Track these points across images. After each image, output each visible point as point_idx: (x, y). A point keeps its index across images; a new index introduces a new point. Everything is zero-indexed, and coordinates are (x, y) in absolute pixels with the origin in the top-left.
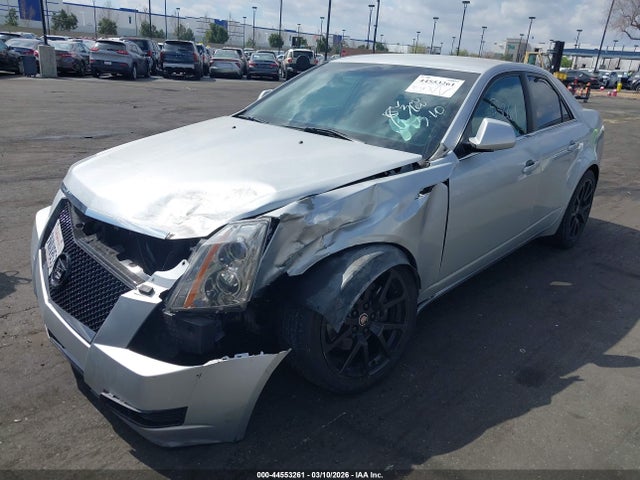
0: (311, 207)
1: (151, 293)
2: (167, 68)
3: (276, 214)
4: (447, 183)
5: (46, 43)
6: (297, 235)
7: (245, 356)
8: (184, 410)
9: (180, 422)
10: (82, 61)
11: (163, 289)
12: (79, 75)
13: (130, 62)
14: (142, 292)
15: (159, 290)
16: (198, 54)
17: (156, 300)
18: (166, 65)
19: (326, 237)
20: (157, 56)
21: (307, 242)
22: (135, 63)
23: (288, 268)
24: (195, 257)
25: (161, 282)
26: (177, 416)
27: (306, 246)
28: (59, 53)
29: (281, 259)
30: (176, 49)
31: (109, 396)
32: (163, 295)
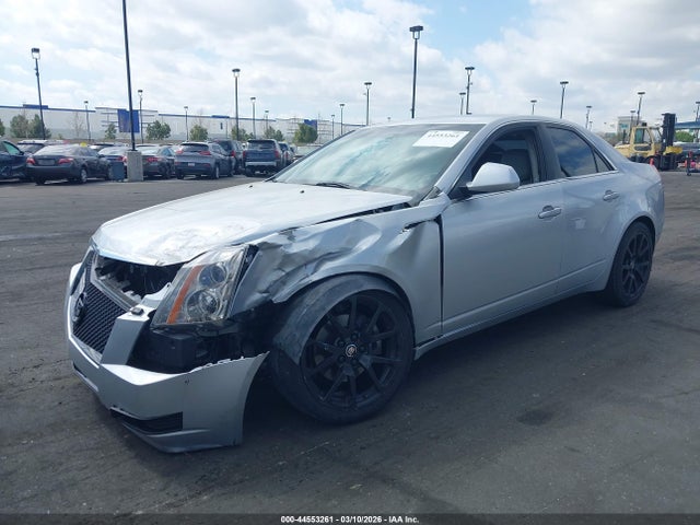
0: (291, 238)
1: (142, 312)
2: (249, 166)
3: (255, 242)
4: (438, 220)
5: (134, 150)
6: (277, 262)
7: (227, 361)
8: (180, 415)
9: (180, 428)
10: (168, 164)
11: (152, 309)
12: (164, 177)
13: (212, 162)
14: (134, 313)
15: (148, 310)
16: (280, 152)
17: (145, 318)
18: (248, 163)
19: (309, 266)
20: (240, 156)
21: (288, 270)
22: (217, 163)
23: (274, 295)
24: (177, 279)
25: (149, 304)
26: (174, 421)
27: (288, 274)
28: (146, 158)
29: (263, 286)
30: (258, 148)
31: (117, 410)
32: (151, 315)
